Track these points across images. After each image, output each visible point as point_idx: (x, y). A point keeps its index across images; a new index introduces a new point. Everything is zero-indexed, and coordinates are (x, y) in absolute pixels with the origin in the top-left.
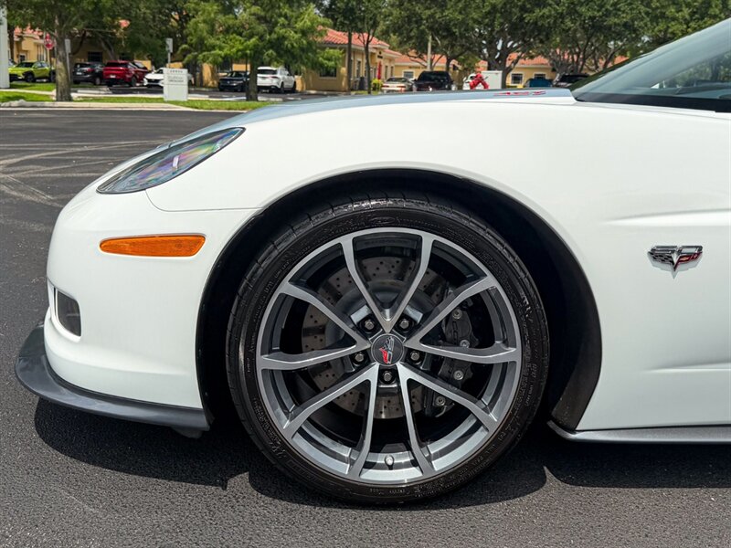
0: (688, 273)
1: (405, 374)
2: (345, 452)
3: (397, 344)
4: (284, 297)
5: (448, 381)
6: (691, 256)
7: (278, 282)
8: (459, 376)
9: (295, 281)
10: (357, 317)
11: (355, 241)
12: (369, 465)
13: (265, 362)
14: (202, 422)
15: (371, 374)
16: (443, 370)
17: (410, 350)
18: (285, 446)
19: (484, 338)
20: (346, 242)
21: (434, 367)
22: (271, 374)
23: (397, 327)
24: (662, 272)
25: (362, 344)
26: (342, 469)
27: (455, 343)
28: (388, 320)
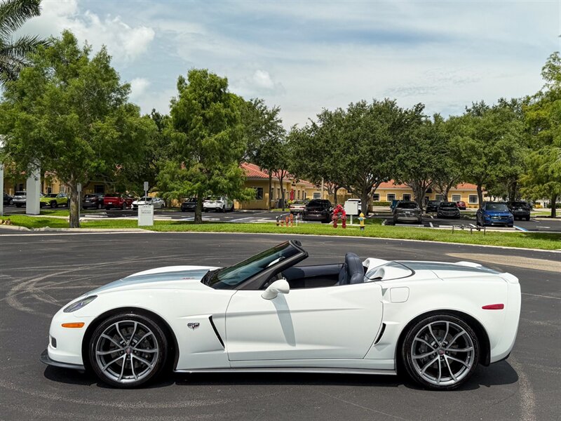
0: (197, 329)
1: (132, 356)
2: (118, 375)
3: (131, 349)
4: (103, 338)
5: (144, 358)
6: (197, 325)
7: (101, 334)
8: (147, 357)
9: (105, 333)
10: (121, 343)
11: (119, 324)
12: (122, 378)
13: (98, 353)
14: (83, 368)
15: (124, 356)
16: (143, 355)
17: (134, 351)
18: (102, 373)
19: (152, 347)
20: (117, 324)
21: (141, 354)
22: (100, 356)
23: (131, 344)
24: (190, 330)
25: (122, 349)
26: (116, 379)
27: (146, 348)
28: (128, 342)
